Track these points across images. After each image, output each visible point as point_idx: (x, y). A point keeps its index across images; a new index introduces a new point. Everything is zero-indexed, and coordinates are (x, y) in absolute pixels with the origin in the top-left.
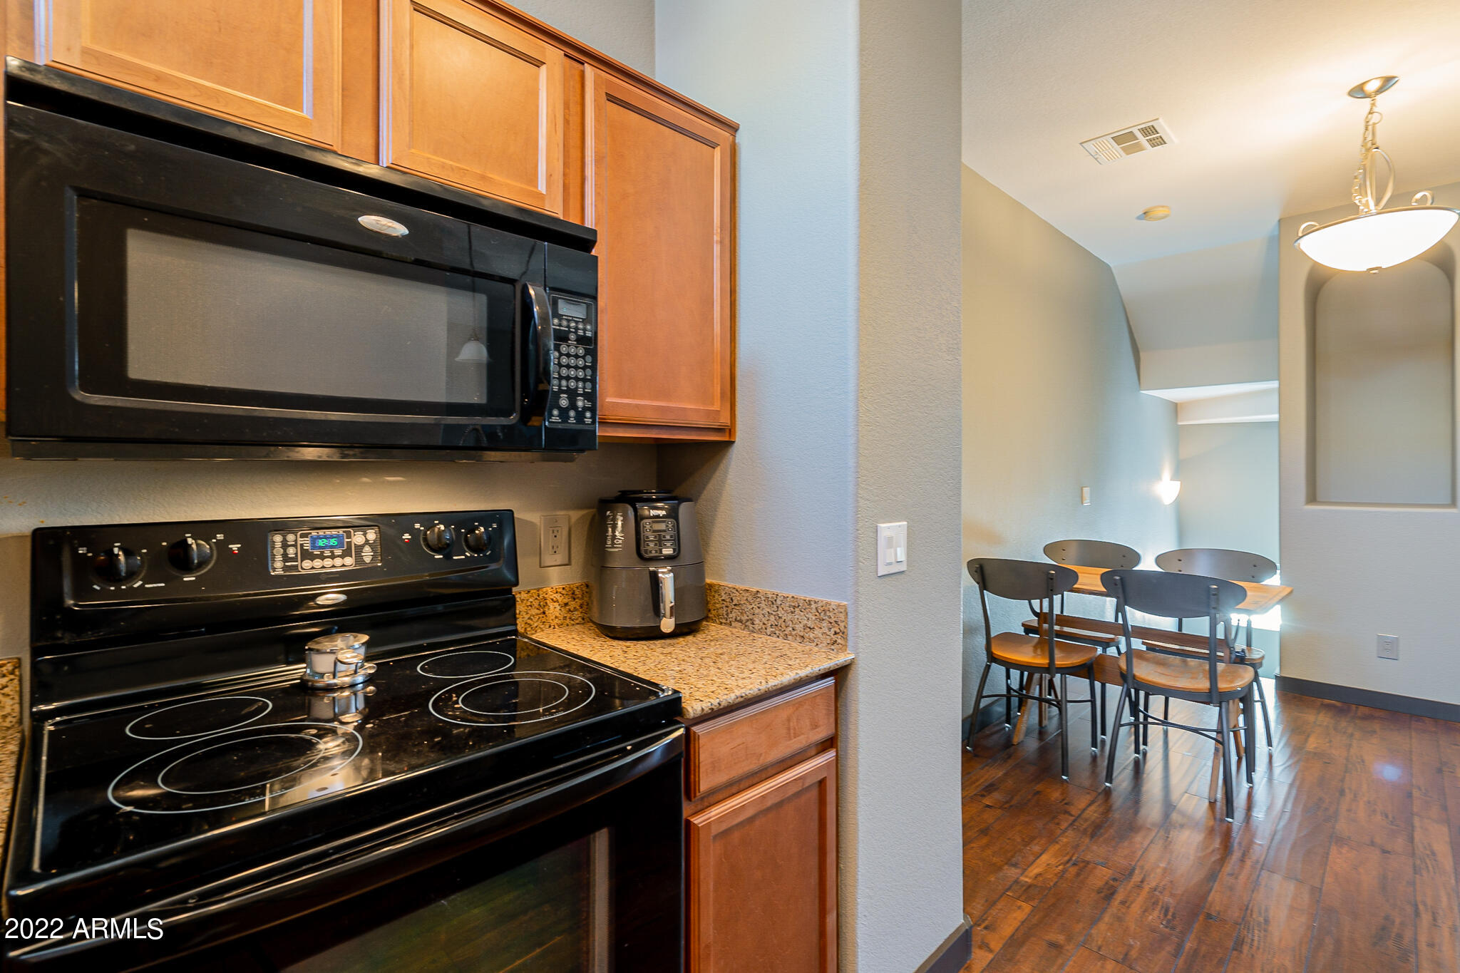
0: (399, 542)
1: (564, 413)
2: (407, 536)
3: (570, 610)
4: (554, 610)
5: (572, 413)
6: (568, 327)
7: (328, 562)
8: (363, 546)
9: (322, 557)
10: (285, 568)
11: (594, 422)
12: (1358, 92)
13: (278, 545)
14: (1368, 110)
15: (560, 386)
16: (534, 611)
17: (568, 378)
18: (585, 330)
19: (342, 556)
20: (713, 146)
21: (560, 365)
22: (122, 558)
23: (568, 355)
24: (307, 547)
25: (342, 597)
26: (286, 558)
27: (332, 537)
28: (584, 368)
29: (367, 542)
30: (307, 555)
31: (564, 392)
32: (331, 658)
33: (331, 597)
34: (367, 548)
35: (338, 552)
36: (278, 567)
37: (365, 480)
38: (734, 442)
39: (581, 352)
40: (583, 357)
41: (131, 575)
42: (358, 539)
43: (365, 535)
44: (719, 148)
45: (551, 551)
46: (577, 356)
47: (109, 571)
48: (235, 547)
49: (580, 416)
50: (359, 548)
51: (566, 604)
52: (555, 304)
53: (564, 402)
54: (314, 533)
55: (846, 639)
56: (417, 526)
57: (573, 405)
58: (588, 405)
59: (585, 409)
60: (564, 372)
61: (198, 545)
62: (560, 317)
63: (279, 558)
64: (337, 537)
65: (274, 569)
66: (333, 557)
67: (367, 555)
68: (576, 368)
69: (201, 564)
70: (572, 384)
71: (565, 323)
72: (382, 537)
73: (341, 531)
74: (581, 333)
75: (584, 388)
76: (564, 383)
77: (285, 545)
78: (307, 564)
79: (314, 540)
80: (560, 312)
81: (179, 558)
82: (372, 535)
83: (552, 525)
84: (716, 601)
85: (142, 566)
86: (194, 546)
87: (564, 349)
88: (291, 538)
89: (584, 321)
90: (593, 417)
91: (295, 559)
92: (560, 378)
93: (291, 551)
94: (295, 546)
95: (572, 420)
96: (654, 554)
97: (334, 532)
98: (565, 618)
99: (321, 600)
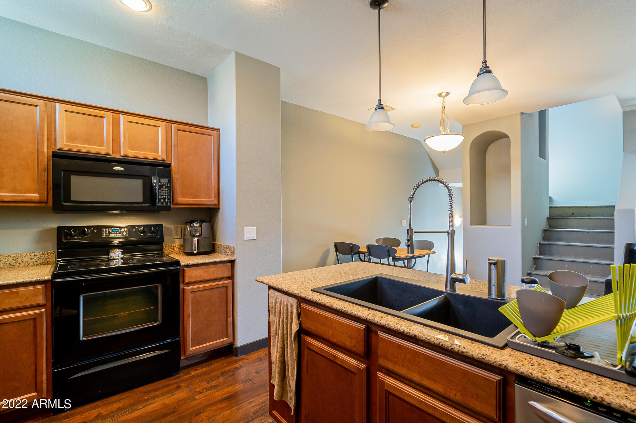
0: (132, 231)
1: (162, 203)
2: (134, 230)
3: (181, 250)
4: (176, 249)
5: (164, 203)
6: (163, 184)
7: (115, 235)
8: (124, 232)
9: (114, 234)
10: (106, 236)
11: (170, 205)
12: (440, 95)
13: (104, 231)
14: (443, 100)
15: (161, 197)
16: (171, 249)
17: (163, 195)
18: (168, 185)
19: (119, 234)
20: (211, 136)
21: (161, 193)
22: (73, 232)
23: (163, 191)
24: (111, 231)
25: (118, 242)
26: (106, 233)
27: (116, 229)
28: (168, 193)
29: (124, 231)
30: (111, 233)
31: (162, 198)
32: (113, 253)
33: (116, 242)
34: (125, 232)
35: (118, 233)
36: (104, 235)
37: (126, 217)
38: (220, 208)
39: (167, 190)
40: (167, 191)
41: (75, 236)
42: (123, 230)
43: (124, 229)
44: (213, 136)
45: (176, 235)
46: (165, 191)
47: (71, 235)
48: (95, 231)
49: (167, 203)
50: (123, 232)
51: (180, 248)
52: (160, 180)
53: (162, 201)
54: (112, 229)
55: (234, 254)
56: (137, 228)
57: (165, 201)
58: (169, 201)
59: (168, 202)
60: (162, 194)
61: (88, 231)
62: (161, 183)
63: (105, 233)
64: (118, 229)
65: (104, 236)
66: (117, 234)
67: (125, 233)
68: (165, 193)
69: (88, 234)
70: (164, 197)
71: (162, 184)
72: (128, 230)
73: (119, 228)
74: (166, 185)
75: (168, 197)
76: (162, 196)
77: (106, 231)
78: (111, 235)
79: (112, 230)
80: (161, 181)
81: (84, 233)
82: (126, 229)
83: (176, 229)
84: (216, 247)
85: (77, 234)
86: (87, 231)
87: (162, 189)
88: (107, 229)
89: (168, 183)
90: (170, 203)
91: (108, 234)
92: (161, 196)
93: (107, 232)
94: (108, 231)
95: (164, 204)
96: (194, 235)
97: (117, 228)
98: (180, 251)
99: (113, 243)
